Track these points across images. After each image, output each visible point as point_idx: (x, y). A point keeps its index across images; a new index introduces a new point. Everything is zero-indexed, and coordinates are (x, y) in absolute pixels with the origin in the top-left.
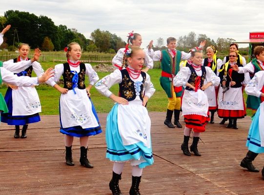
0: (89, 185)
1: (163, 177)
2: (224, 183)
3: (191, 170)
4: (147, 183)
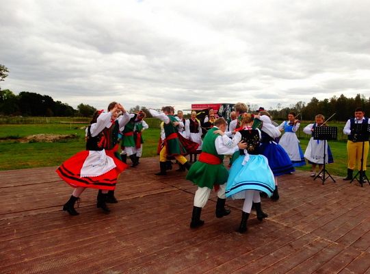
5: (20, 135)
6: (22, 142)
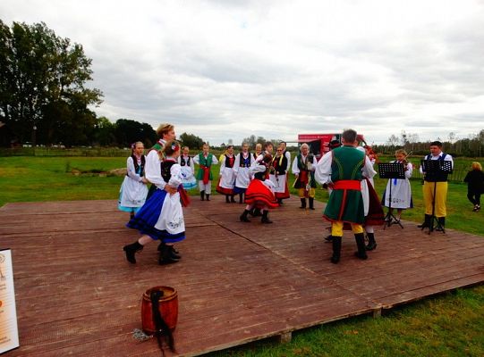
2: (297, 259)
3: (268, 247)
4: (232, 261)
5: (104, 169)
6: (101, 175)
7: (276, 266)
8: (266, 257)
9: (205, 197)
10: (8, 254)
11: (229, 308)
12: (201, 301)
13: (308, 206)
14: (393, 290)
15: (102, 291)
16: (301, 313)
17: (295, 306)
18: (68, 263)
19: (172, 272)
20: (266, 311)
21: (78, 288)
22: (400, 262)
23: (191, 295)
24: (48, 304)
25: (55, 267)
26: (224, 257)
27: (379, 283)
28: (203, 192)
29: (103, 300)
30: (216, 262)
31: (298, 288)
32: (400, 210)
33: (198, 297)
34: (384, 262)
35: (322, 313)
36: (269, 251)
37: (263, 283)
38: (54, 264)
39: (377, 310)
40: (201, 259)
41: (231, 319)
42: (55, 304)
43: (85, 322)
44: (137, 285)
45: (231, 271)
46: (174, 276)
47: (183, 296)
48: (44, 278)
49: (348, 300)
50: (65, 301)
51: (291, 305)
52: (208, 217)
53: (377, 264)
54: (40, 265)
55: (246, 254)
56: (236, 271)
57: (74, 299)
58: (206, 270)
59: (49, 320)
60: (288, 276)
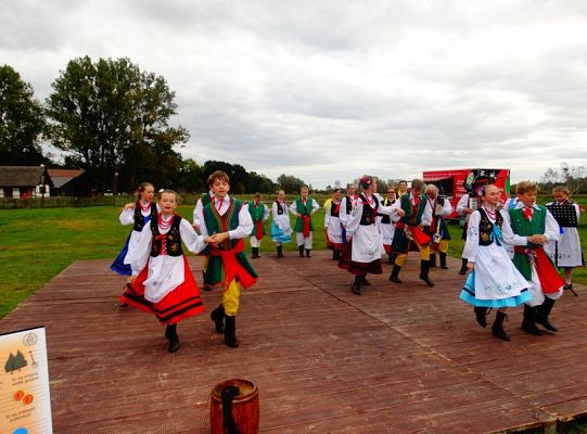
0: (268, 344)
1: (355, 331)
2: (426, 340)
3: (385, 321)
4: (337, 341)
7: (396, 349)
8: (382, 335)
9: (305, 252)
10: (41, 333)
11: (330, 410)
12: (293, 398)
13: (438, 263)
14: (572, 391)
15: (167, 378)
16: (435, 424)
17: (424, 412)
18: (131, 338)
19: (257, 354)
20: (383, 419)
21: (138, 374)
22: (579, 346)
23: (280, 389)
24: (99, 394)
25: (117, 343)
26: (326, 334)
27: (550, 380)
28: (302, 247)
29: (166, 392)
30: (316, 341)
31: (429, 384)
32: (568, 269)
33: (290, 392)
34: (553, 347)
35: (466, 426)
36: (386, 326)
37: (379, 375)
38: (116, 338)
39: (550, 424)
40: (296, 337)
41: (333, 429)
42: (108, 394)
43: (140, 422)
44: (212, 372)
45: (335, 354)
46: (259, 360)
47: (269, 391)
48: (100, 358)
49: (504, 406)
50: (119, 392)
51: (419, 411)
52: (307, 279)
53: (542, 350)
54: (99, 340)
55: (355, 329)
56: (342, 355)
57: (132, 389)
58: (301, 354)
59: (97, 418)
60: (414, 365)
